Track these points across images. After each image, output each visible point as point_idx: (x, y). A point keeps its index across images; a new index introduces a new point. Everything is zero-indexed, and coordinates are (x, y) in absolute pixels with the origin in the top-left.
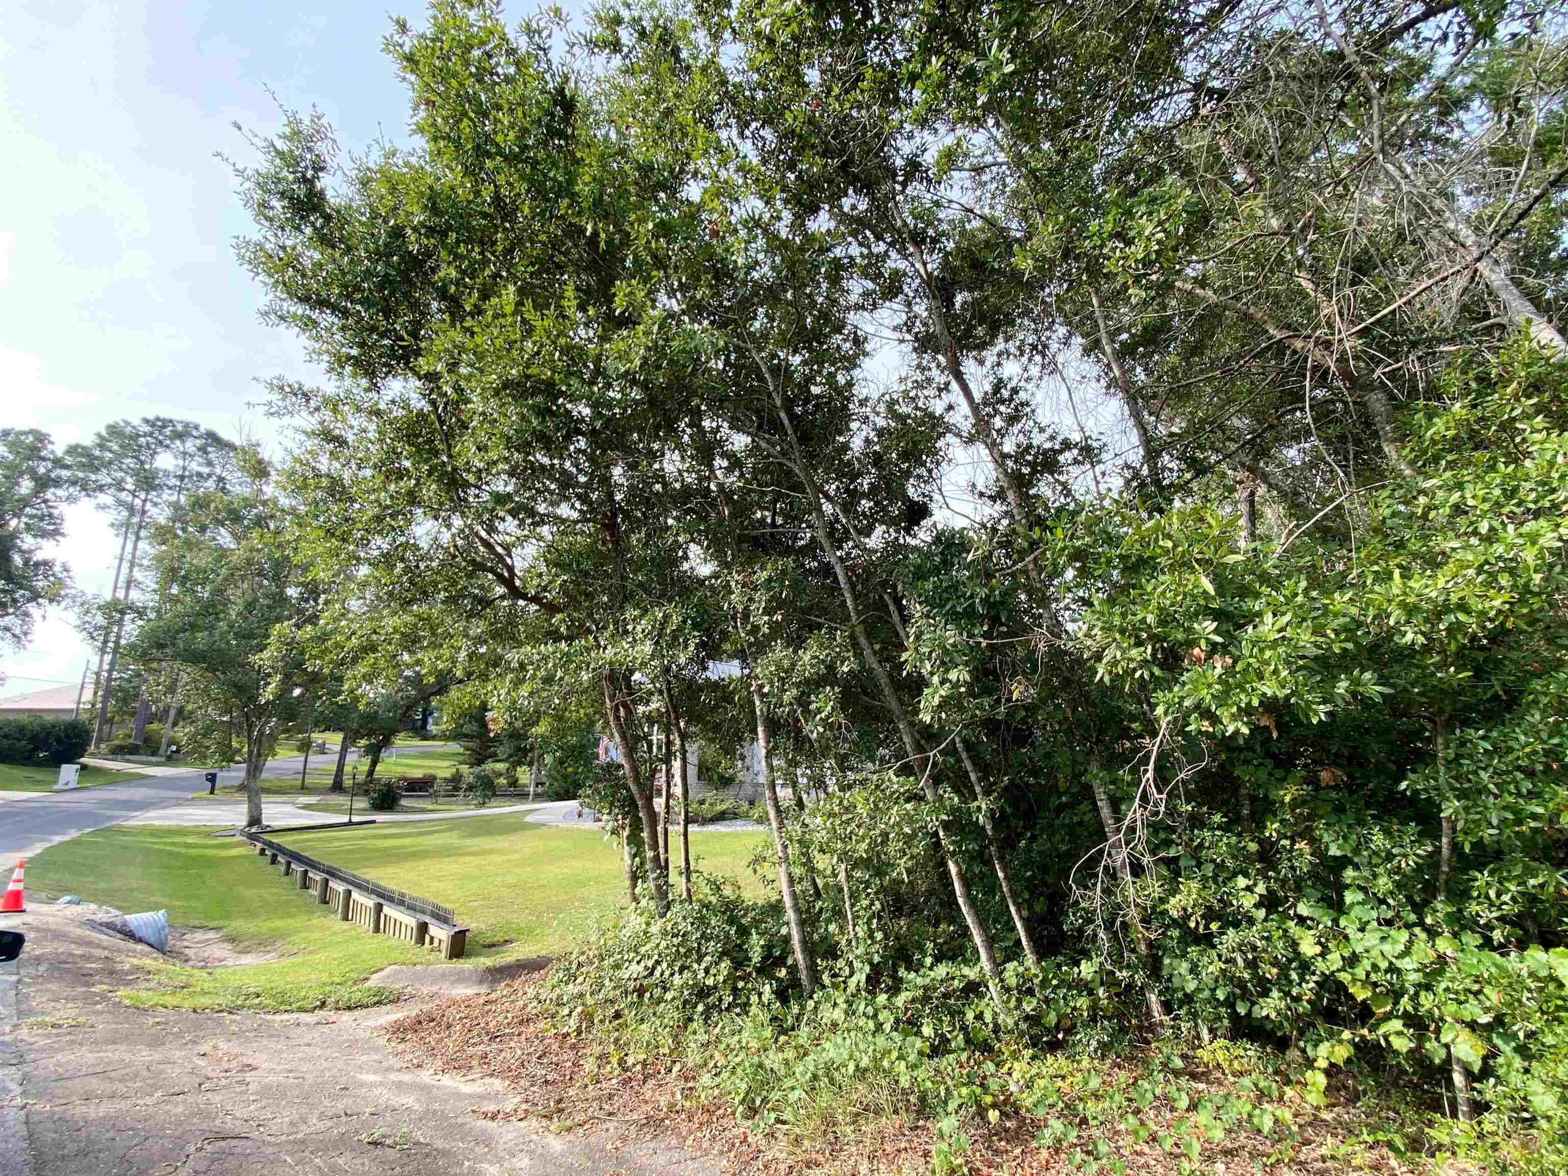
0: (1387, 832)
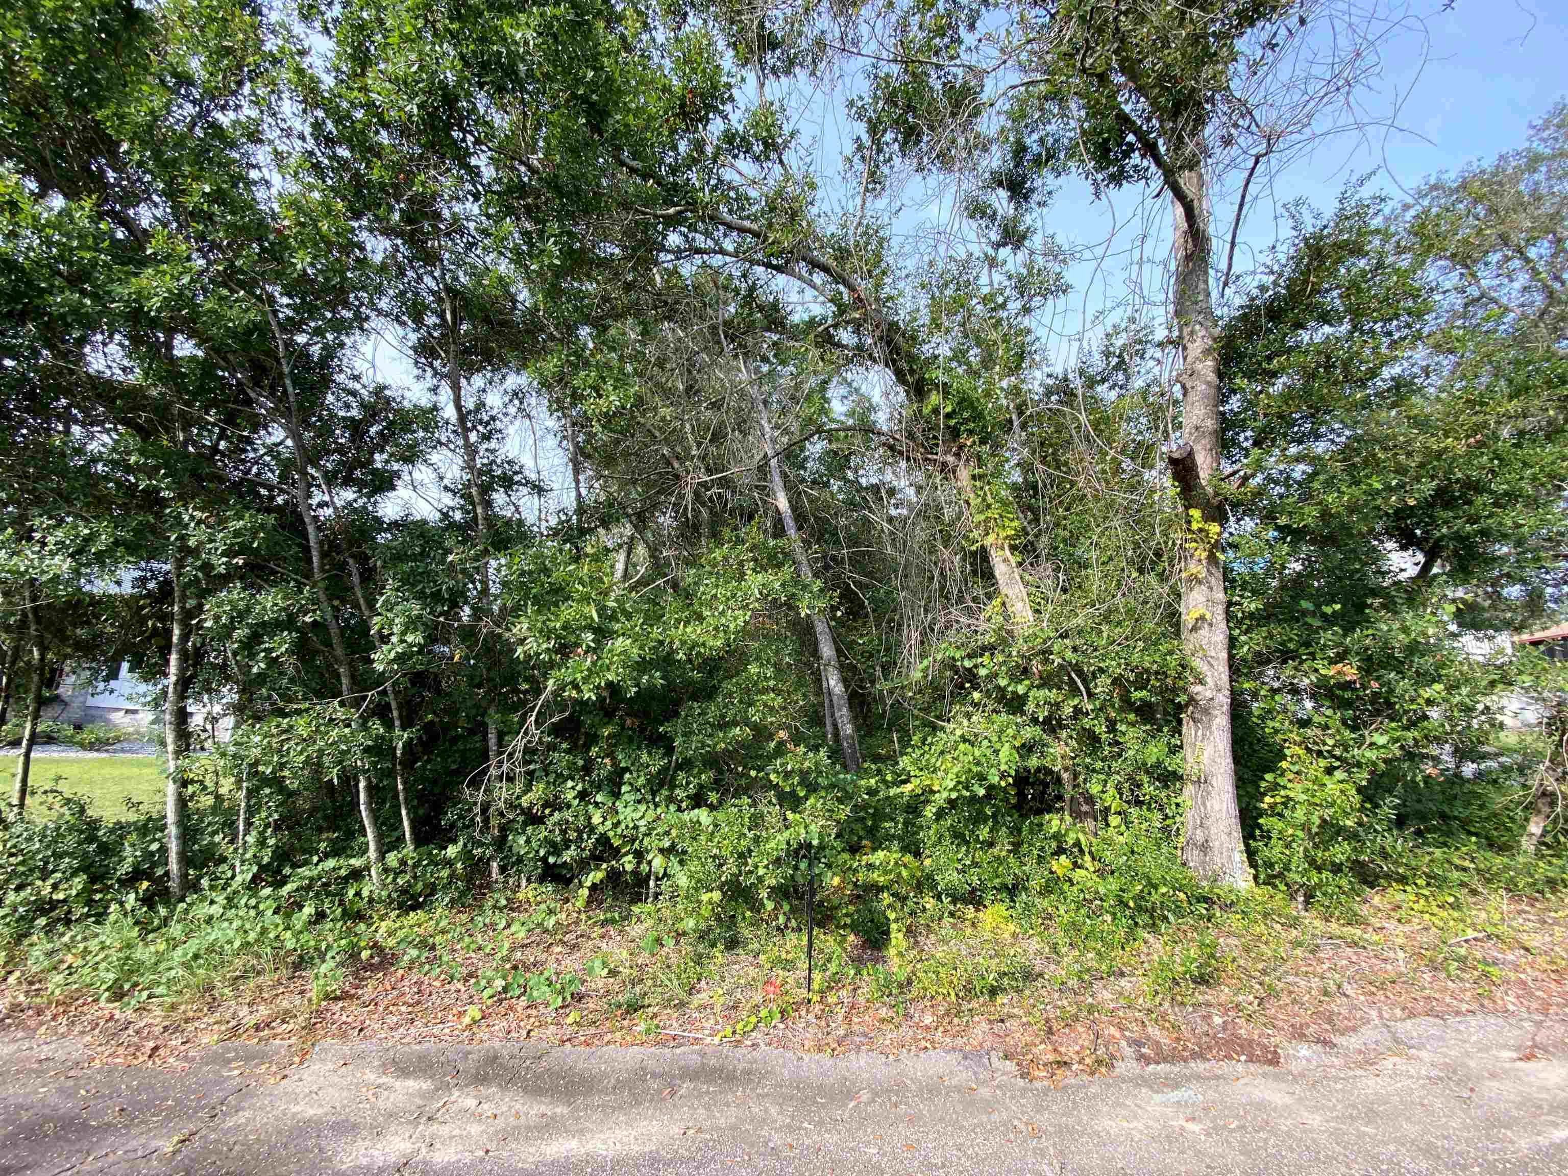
0: (649, 753)
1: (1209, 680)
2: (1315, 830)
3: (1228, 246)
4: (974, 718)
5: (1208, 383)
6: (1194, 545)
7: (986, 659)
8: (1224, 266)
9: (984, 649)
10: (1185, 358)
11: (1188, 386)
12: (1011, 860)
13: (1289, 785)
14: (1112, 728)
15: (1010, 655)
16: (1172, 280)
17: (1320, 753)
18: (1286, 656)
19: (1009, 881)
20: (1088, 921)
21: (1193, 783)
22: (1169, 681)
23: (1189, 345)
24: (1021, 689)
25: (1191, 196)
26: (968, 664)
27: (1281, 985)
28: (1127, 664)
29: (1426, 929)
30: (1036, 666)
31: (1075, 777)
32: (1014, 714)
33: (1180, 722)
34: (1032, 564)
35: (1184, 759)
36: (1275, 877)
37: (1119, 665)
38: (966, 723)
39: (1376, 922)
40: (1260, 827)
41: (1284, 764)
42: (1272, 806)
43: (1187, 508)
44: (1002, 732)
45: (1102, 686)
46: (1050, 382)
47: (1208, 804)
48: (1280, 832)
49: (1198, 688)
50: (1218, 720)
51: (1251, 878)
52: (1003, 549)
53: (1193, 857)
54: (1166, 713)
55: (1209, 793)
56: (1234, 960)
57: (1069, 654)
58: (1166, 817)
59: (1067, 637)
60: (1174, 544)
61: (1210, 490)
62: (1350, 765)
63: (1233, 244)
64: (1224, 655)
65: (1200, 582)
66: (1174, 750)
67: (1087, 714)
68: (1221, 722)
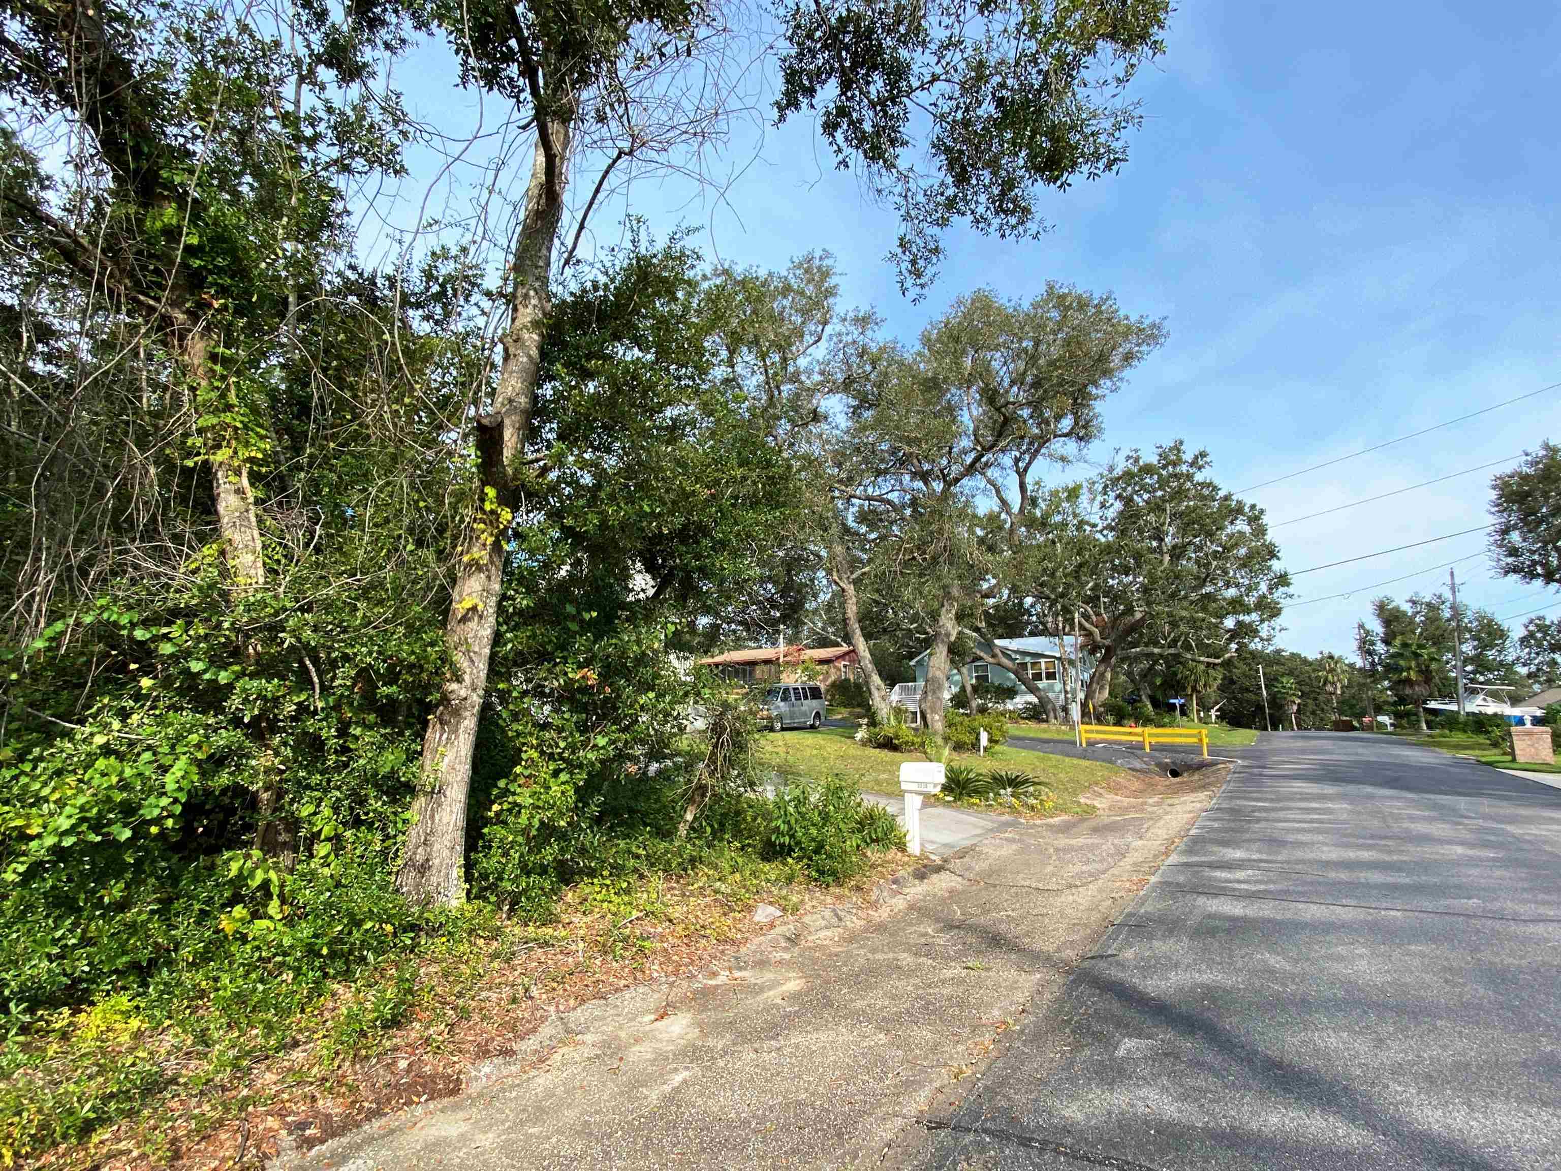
1: (467, 677)
2: (534, 832)
3: (576, 226)
4: (135, 718)
5: (529, 356)
6: (482, 526)
7: (175, 631)
8: (569, 242)
9: (174, 614)
10: (513, 320)
11: (512, 350)
12: (154, 925)
13: (519, 790)
14: (343, 732)
15: (218, 626)
16: (519, 229)
17: (551, 757)
18: (543, 656)
19: (145, 955)
20: (260, 987)
21: (426, 794)
22: (424, 675)
23: (520, 307)
24: (224, 677)
25: (555, 151)
26: (140, 634)
27: (474, 1004)
28: (379, 653)
29: (603, 917)
30: (254, 647)
31: (280, 795)
32: (204, 712)
33: (425, 724)
34: (280, 504)
35: (422, 767)
36: (486, 889)
37: (370, 653)
38: (116, 725)
39: (565, 918)
40: (482, 836)
41: (518, 769)
42: (498, 814)
43: (484, 483)
44: (179, 738)
45: (343, 676)
46: (353, 276)
47: (437, 817)
48: (501, 840)
49: (454, 686)
50: (466, 722)
51: (464, 894)
52: (238, 473)
53: (408, 881)
54: (410, 715)
55: (440, 805)
56: (432, 989)
57: (308, 633)
58: (387, 837)
59: (309, 610)
60: (462, 521)
61: (510, 471)
62: (572, 766)
63: (582, 227)
64: (487, 651)
65: (480, 569)
66: (413, 756)
67: (315, 712)
68: (469, 723)
